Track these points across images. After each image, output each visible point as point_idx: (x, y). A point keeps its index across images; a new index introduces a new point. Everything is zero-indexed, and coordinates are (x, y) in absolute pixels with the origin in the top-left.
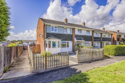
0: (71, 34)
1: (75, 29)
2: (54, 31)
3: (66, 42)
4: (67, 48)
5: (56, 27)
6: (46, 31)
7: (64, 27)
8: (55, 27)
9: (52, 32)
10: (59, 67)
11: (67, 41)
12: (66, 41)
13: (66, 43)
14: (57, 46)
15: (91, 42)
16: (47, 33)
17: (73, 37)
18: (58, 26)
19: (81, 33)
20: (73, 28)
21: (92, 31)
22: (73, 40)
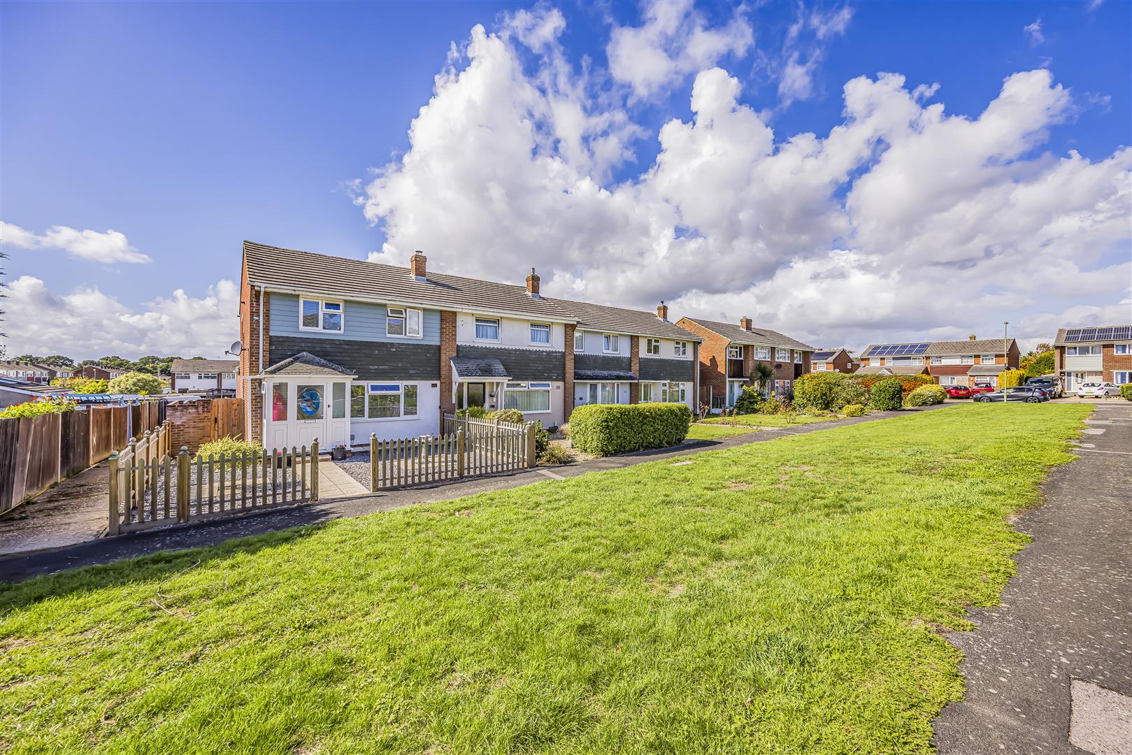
0: (435, 341)
1: (455, 314)
2: (320, 329)
3: (397, 388)
4: (402, 417)
5: (337, 306)
6: (267, 329)
7: (385, 305)
8: (328, 306)
9: (304, 330)
10: (259, 508)
11: (402, 384)
12: (401, 378)
13: (401, 392)
14: (327, 411)
15: (561, 384)
16: (272, 340)
17: (443, 356)
18: (346, 301)
19: (496, 337)
20: (441, 311)
21: (566, 326)
22: (444, 372)
